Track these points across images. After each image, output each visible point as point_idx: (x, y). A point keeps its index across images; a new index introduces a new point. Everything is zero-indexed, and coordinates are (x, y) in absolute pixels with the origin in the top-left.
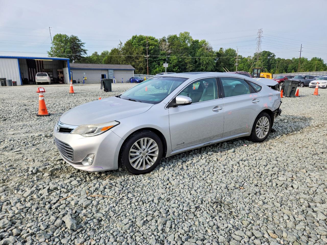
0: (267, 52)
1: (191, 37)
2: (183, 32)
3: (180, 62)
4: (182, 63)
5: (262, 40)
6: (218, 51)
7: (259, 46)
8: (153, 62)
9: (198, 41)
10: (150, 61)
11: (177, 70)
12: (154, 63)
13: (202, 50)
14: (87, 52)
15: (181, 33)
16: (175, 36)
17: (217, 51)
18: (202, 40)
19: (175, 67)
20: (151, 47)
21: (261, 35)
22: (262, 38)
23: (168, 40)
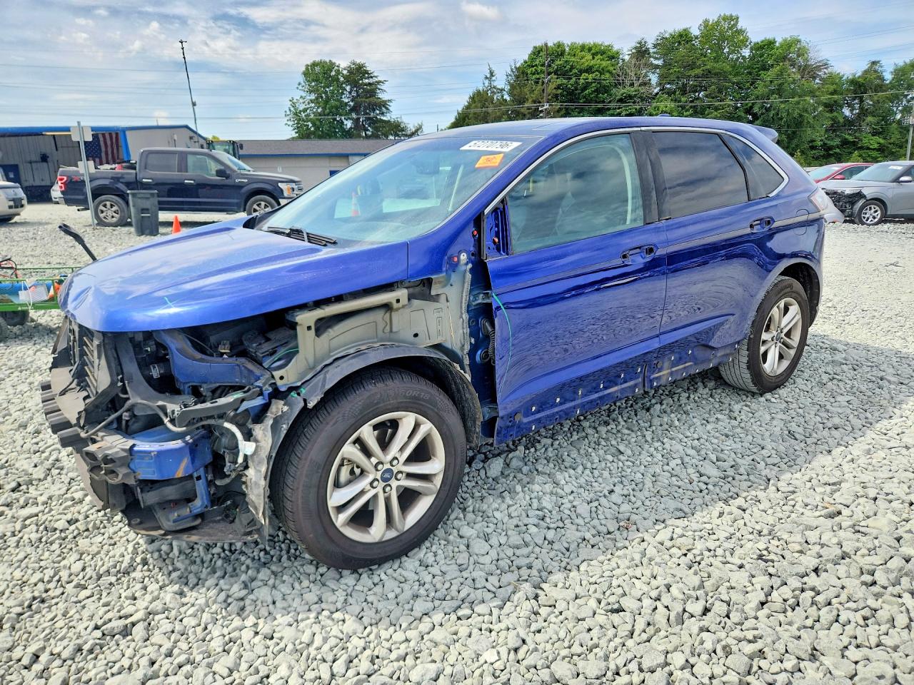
1: (740, 32)
2: (713, 18)
6: (859, 74)
9: (774, 42)
13: (781, 74)
14: (392, 107)
15: (706, 21)
16: (683, 37)
17: (854, 75)
18: (785, 40)
20: (584, 75)
23: (655, 50)
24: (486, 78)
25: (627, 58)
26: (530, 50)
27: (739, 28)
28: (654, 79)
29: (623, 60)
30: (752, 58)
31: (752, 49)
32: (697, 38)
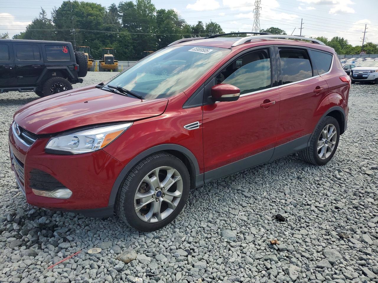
0: (275, 28)
1: (152, 5)
3: (134, 40)
4: (138, 41)
5: (260, 12)
7: (257, 21)
8: (95, 39)
9: (165, 11)
10: (90, 38)
11: (131, 51)
12: (96, 41)
16: (130, 4)
17: (194, 26)
18: (169, 10)
19: (128, 46)
20: (89, 17)
21: (259, 5)
22: (260, 9)
23: (119, 9)
24: (41, 14)
25: (108, 11)
26: (62, 3)
27: (151, 4)
28: (120, 21)
29: (106, 12)
30: (158, 16)
31: (157, 13)
32: (135, 5)
